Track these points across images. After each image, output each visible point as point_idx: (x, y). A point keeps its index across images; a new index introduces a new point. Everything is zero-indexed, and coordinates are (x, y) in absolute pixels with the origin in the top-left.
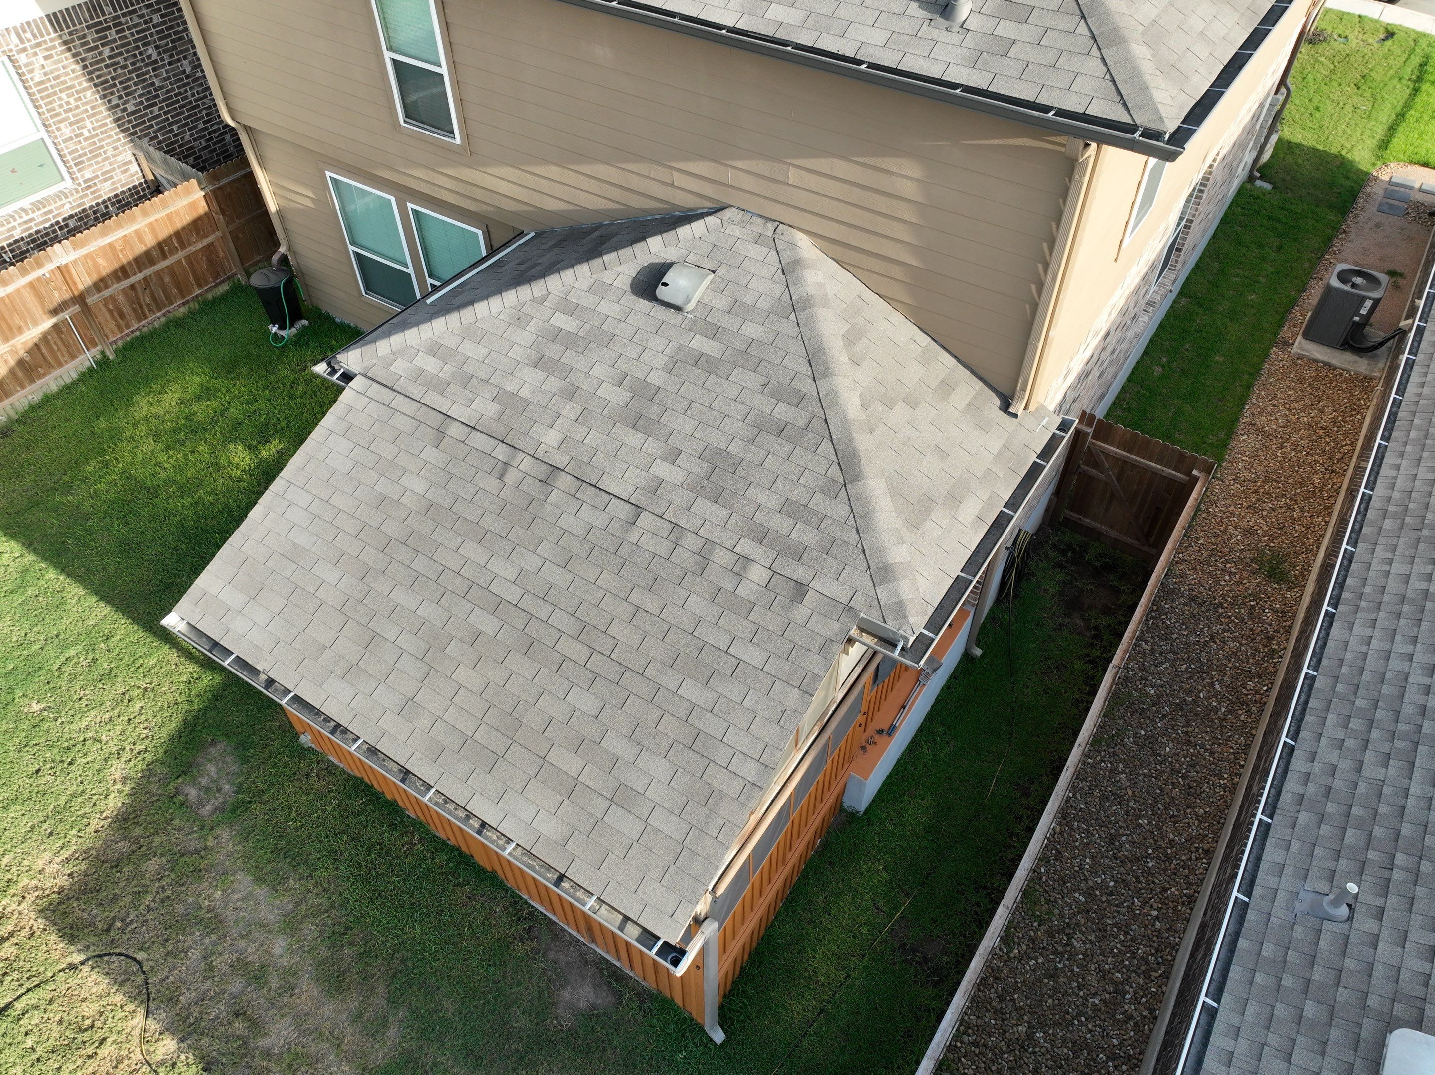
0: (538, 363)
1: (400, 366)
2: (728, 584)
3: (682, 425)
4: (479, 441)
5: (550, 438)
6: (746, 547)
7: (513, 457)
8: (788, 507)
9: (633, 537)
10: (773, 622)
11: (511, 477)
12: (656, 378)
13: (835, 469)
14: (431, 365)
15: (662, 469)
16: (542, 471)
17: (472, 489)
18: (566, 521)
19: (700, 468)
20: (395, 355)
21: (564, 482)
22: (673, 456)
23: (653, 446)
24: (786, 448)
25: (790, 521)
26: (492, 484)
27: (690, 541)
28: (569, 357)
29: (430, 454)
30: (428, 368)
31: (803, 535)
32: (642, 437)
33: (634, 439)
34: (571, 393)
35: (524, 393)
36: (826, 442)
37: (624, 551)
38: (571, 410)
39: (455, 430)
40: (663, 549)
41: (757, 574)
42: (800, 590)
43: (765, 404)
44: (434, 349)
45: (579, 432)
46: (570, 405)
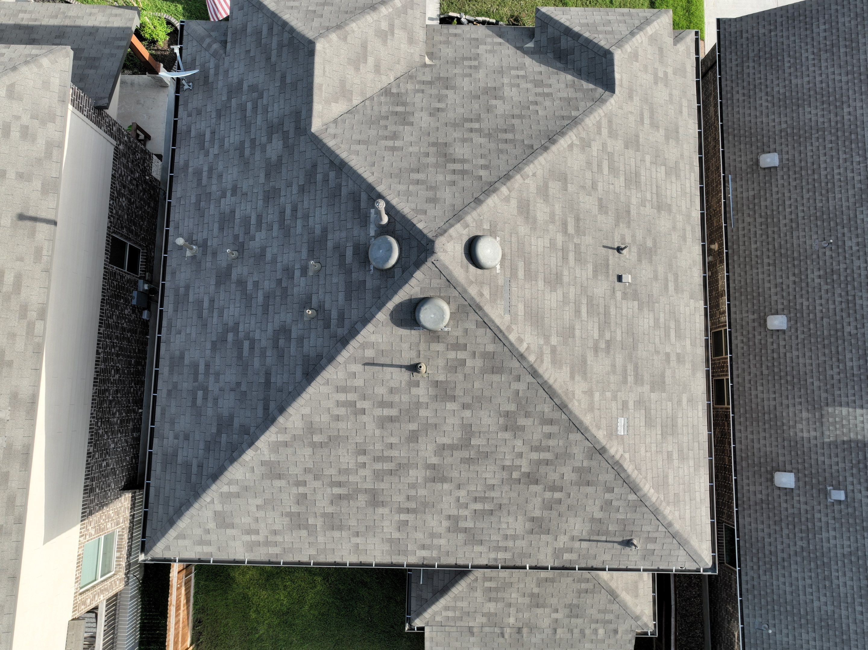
0: (490, 600)
1: (438, 619)
2: (594, 637)
3: (554, 601)
4: (487, 629)
5: (512, 620)
6: (593, 626)
7: (503, 631)
8: (599, 611)
9: (558, 637)
10: (612, 641)
11: (507, 636)
12: (536, 590)
13: (609, 596)
14: (450, 614)
15: (555, 616)
16: (515, 630)
17: (496, 644)
18: (533, 640)
19: (567, 611)
20: (434, 616)
21: (525, 630)
22: (557, 611)
23: (547, 610)
24: (591, 595)
25: (603, 615)
26: (501, 640)
27: (576, 631)
28: (500, 595)
29: (472, 639)
30: (450, 615)
31: (608, 617)
32: (542, 609)
33: (540, 611)
34: (510, 605)
35: (492, 610)
36: (602, 590)
37: (557, 641)
38: (512, 611)
39: (475, 630)
40: (569, 636)
41: (601, 631)
42: (616, 632)
43: (576, 586)
44: (447, 608)
45: (520, 615)
46: (511, 609)
